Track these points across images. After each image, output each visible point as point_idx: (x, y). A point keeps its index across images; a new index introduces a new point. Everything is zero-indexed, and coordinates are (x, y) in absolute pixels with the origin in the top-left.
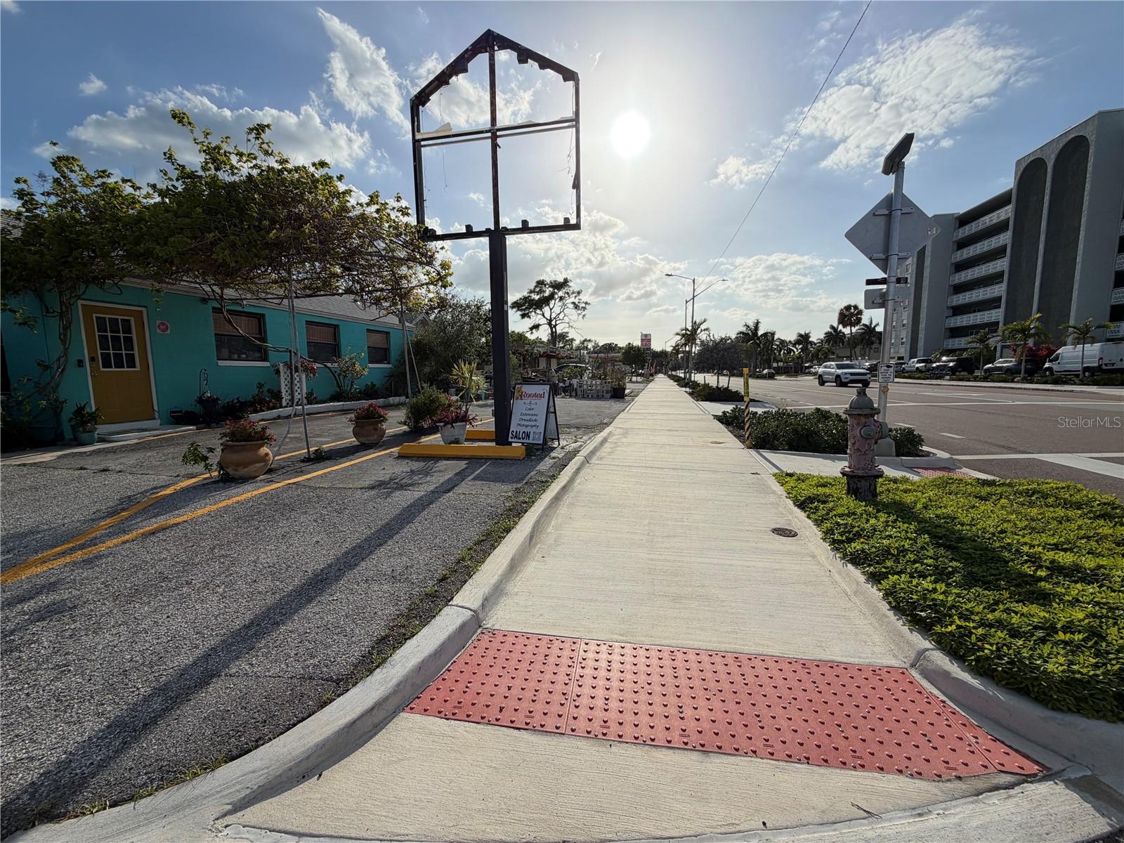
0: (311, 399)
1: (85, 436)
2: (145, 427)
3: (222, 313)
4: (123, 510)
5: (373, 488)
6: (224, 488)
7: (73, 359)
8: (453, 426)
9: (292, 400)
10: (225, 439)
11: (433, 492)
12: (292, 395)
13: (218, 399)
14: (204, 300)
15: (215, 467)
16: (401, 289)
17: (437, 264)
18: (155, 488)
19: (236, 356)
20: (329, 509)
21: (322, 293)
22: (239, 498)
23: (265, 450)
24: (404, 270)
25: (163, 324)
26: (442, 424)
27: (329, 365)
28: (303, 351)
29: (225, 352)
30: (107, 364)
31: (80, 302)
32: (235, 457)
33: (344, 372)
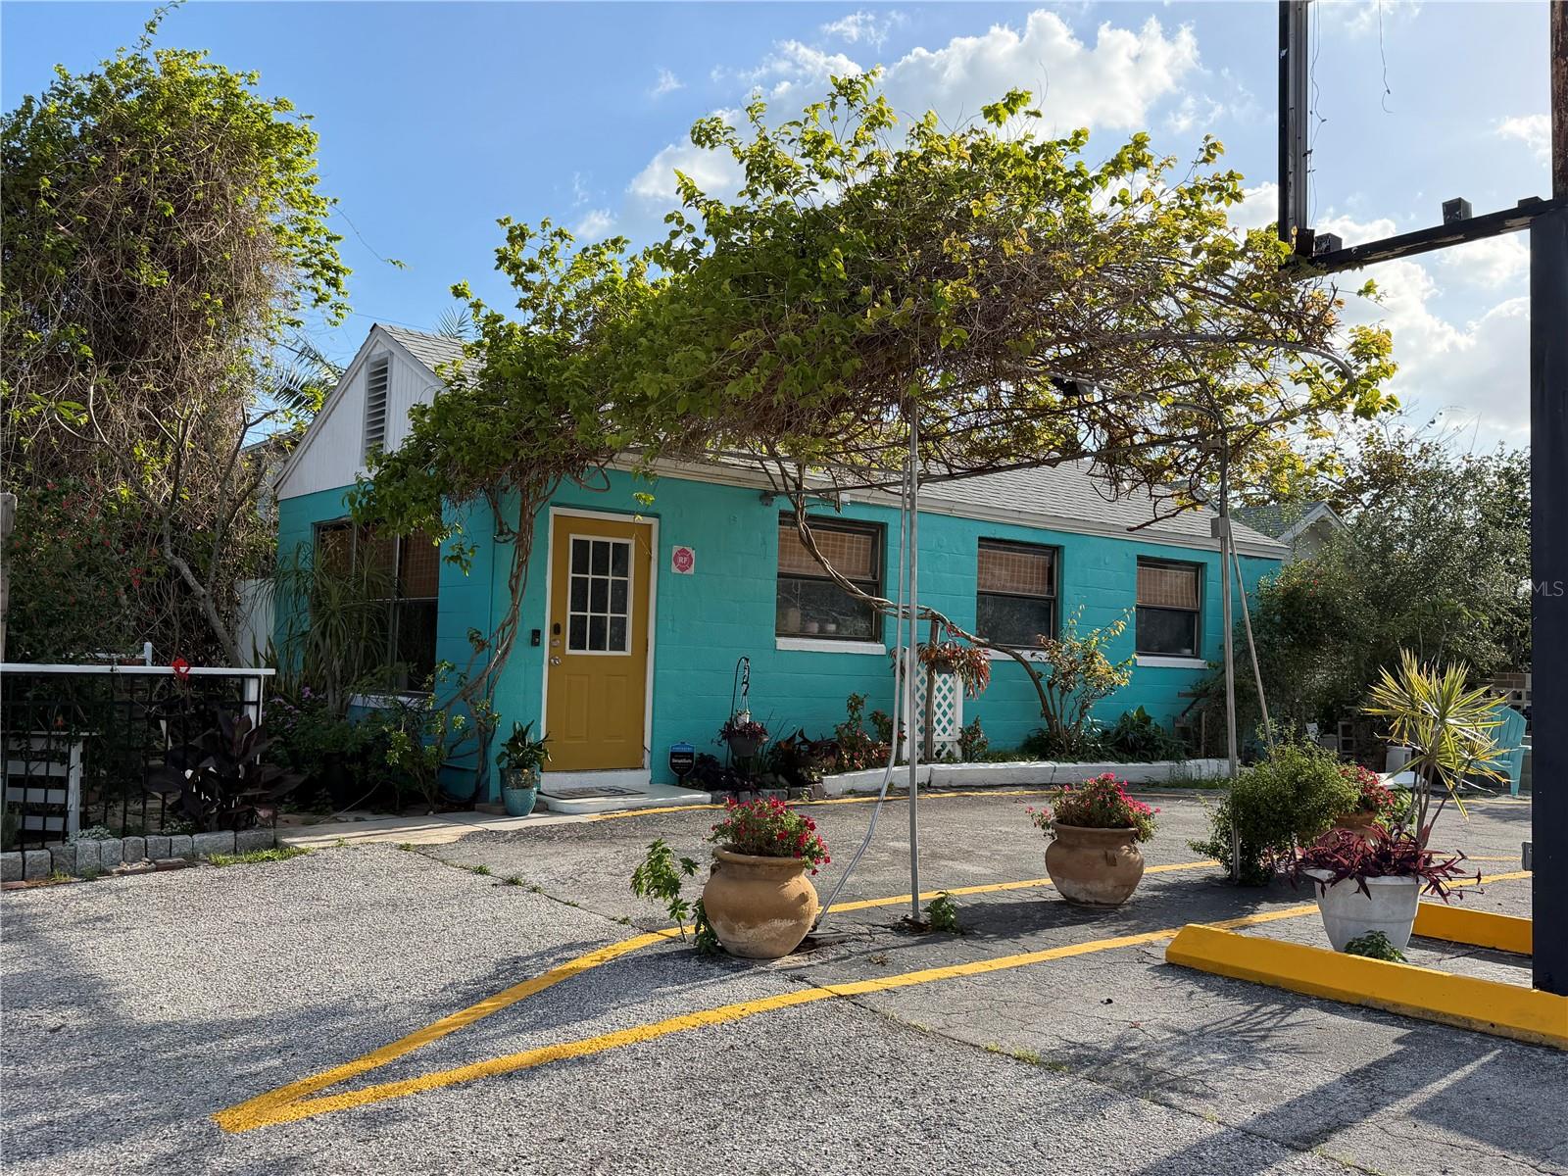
0: (971, 747)
1: (515, 796)
2: (622, 785)
3: (795, 524)
4: (492, 992)
5: (1053, 1066)
6: (695, 977)
7: (524, 629)
8: (1364, 888)
9: (926, 744)
10: (721, 841)
11: (1246, 1133)
12: (927, 730)
13: (763, 731)
14: (766, 497)
15: (689, 913)
16: (1224, 433)
17: (1340, 341)
18: (570, 947)
19: (815, 627)
20: (911, 1111)
21: (1012, 460)
22: (711, 1016)
23: (801, 884)
24: (1240, 376)
25: (683, 552)
26: (1324, 874)
27: (1026, 655)
28: (964, 616)
29: (794, 616)
30: (577, 643)
31: (553, 511)
32: (734, 894)
33: (1065, 676)
